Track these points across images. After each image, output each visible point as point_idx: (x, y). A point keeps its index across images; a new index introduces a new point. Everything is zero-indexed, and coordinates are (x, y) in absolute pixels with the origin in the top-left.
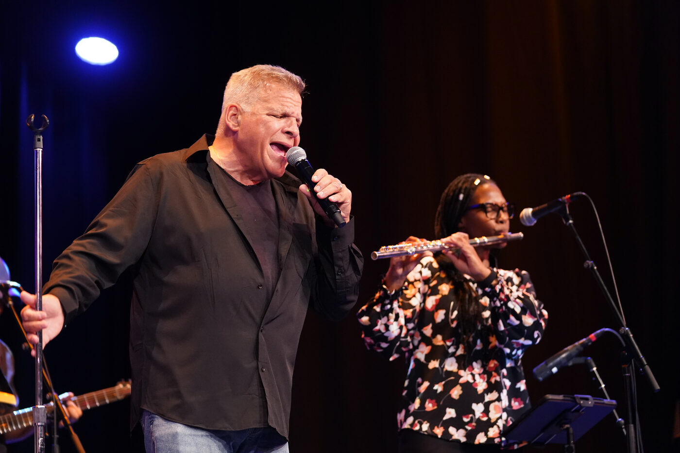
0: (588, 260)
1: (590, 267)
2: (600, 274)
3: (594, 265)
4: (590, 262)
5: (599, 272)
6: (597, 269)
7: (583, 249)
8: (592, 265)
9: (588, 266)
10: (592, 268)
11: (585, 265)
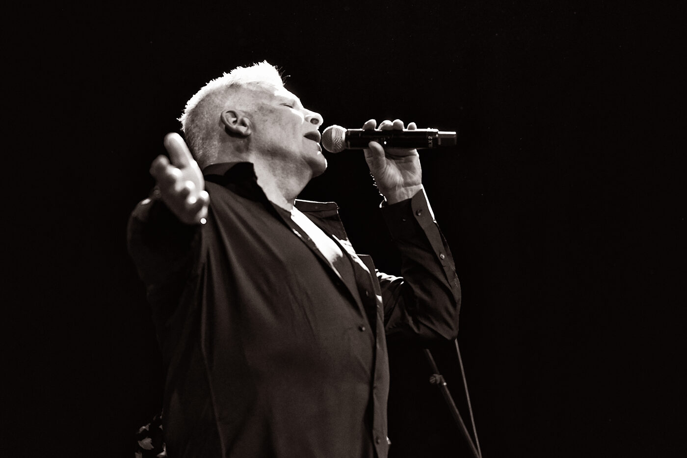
0: (436, 373)
1: (438, 382)
2: (450, 393)
3: (443, 380)
4: (438, 377)
5: (449, 389)
6: (447, 385)
7: (429, 357)
8: (441, 380)
9: (436, 380)
10: (441, 383)
11: (432, 380)
